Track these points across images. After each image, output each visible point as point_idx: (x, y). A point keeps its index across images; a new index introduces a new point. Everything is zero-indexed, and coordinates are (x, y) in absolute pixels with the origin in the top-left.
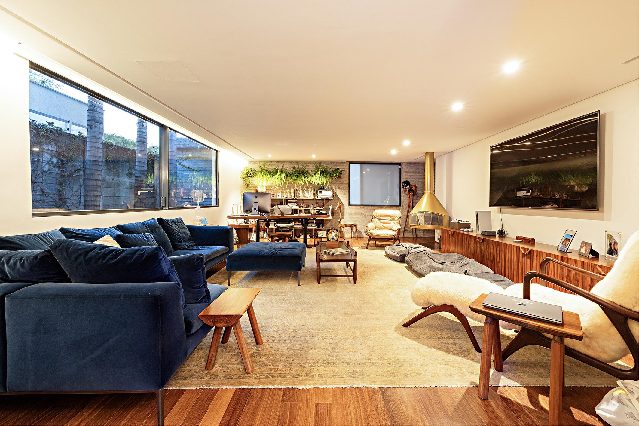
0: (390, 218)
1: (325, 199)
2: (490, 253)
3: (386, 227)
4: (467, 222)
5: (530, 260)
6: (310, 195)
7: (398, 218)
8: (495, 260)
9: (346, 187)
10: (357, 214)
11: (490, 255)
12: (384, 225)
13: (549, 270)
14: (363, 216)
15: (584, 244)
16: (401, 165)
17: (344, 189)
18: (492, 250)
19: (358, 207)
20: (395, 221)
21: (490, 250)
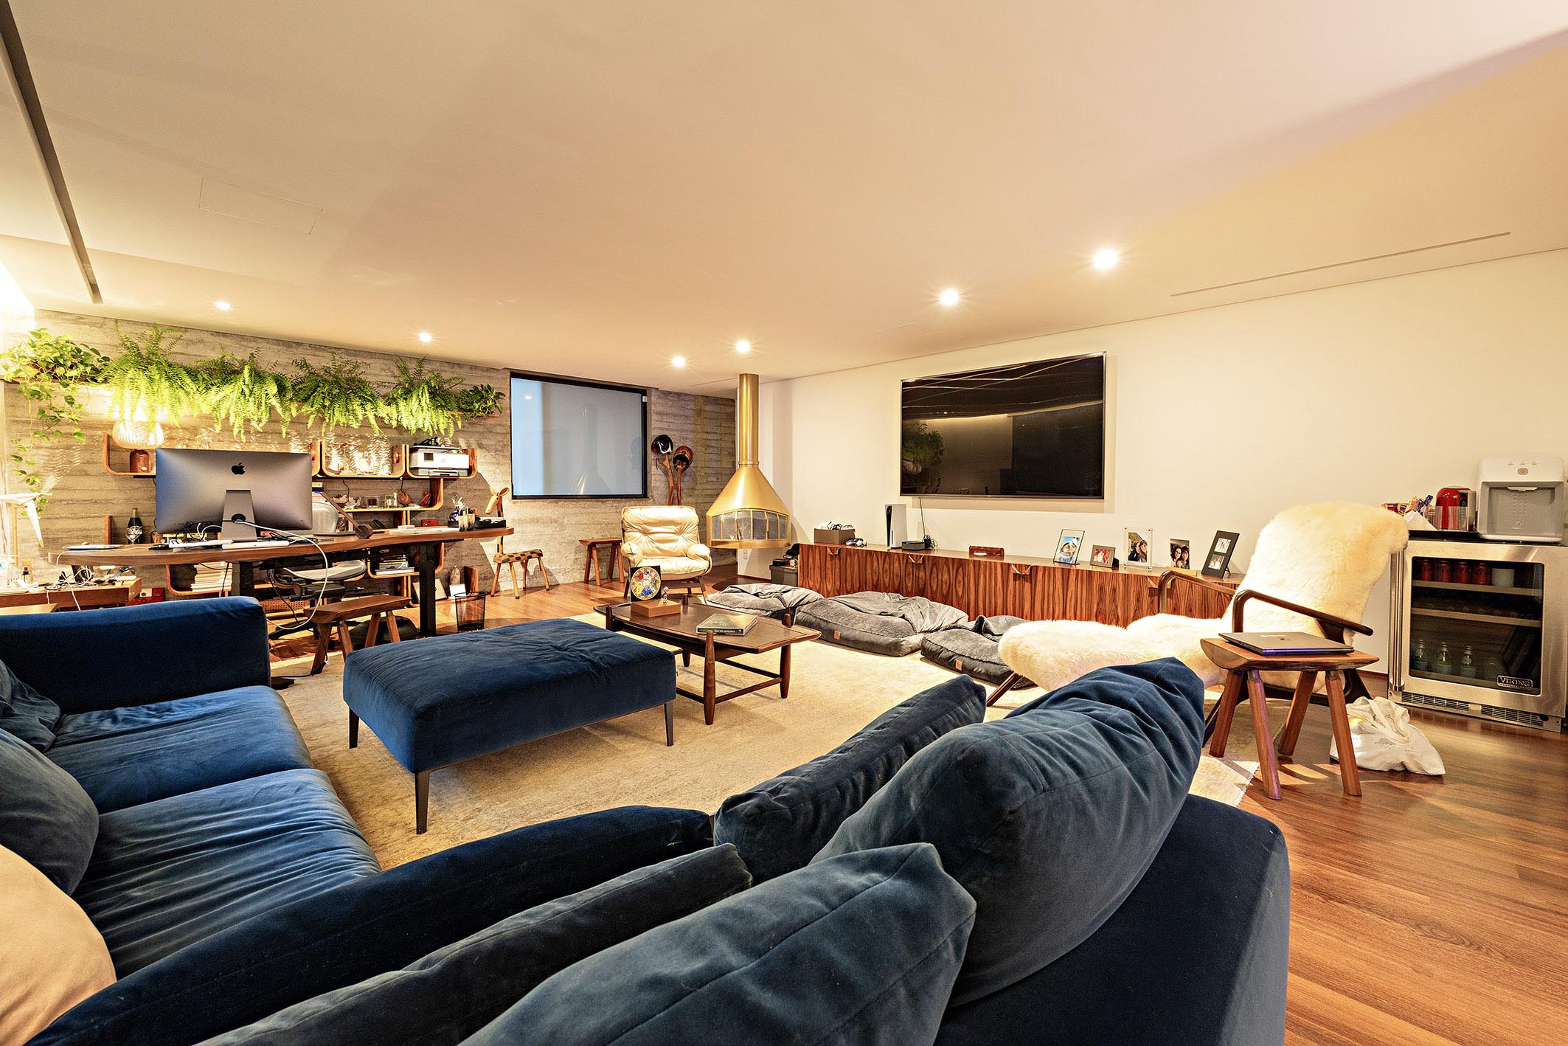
0: (673, 528)
1: (444, 480)
2: (942, 581)
3: (665, 551)
4: (850, 528)
5: (1031, 583)
6: (376, 464)
7: (694, 526)
8: (954, 591)
9: (501, 444)
10: (537, 521)
11: (942, 587)
12: (663, 546)
13: (1067, 594)
14: (556, 528)
15: (1097, 550)
16: (646, 395)
17: (496, 450)
18: (946, 576)
19: (540, 502)
20: (688, 534)
21: (940, 577)
